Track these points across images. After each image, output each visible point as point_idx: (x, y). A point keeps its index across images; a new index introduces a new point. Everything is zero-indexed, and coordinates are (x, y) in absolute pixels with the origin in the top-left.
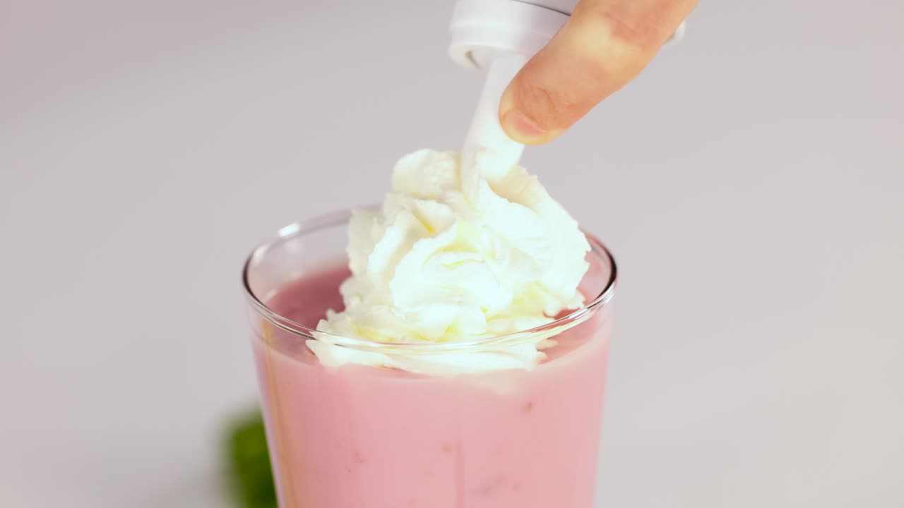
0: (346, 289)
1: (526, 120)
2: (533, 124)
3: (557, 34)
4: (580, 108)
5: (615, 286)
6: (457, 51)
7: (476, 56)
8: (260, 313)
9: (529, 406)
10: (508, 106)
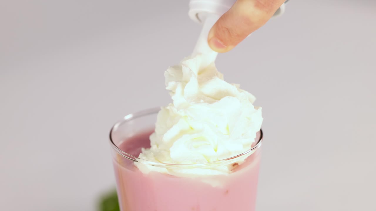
0: (152, 138)
1: (219, 41)
2: (221, 43)
3: (233, 6)
4: (242, 36)
5: (262, 141)
6: (192, 14)
7: (200, 16)
8: (116, 151)
9: (227, 192)
10: (212, 35)
